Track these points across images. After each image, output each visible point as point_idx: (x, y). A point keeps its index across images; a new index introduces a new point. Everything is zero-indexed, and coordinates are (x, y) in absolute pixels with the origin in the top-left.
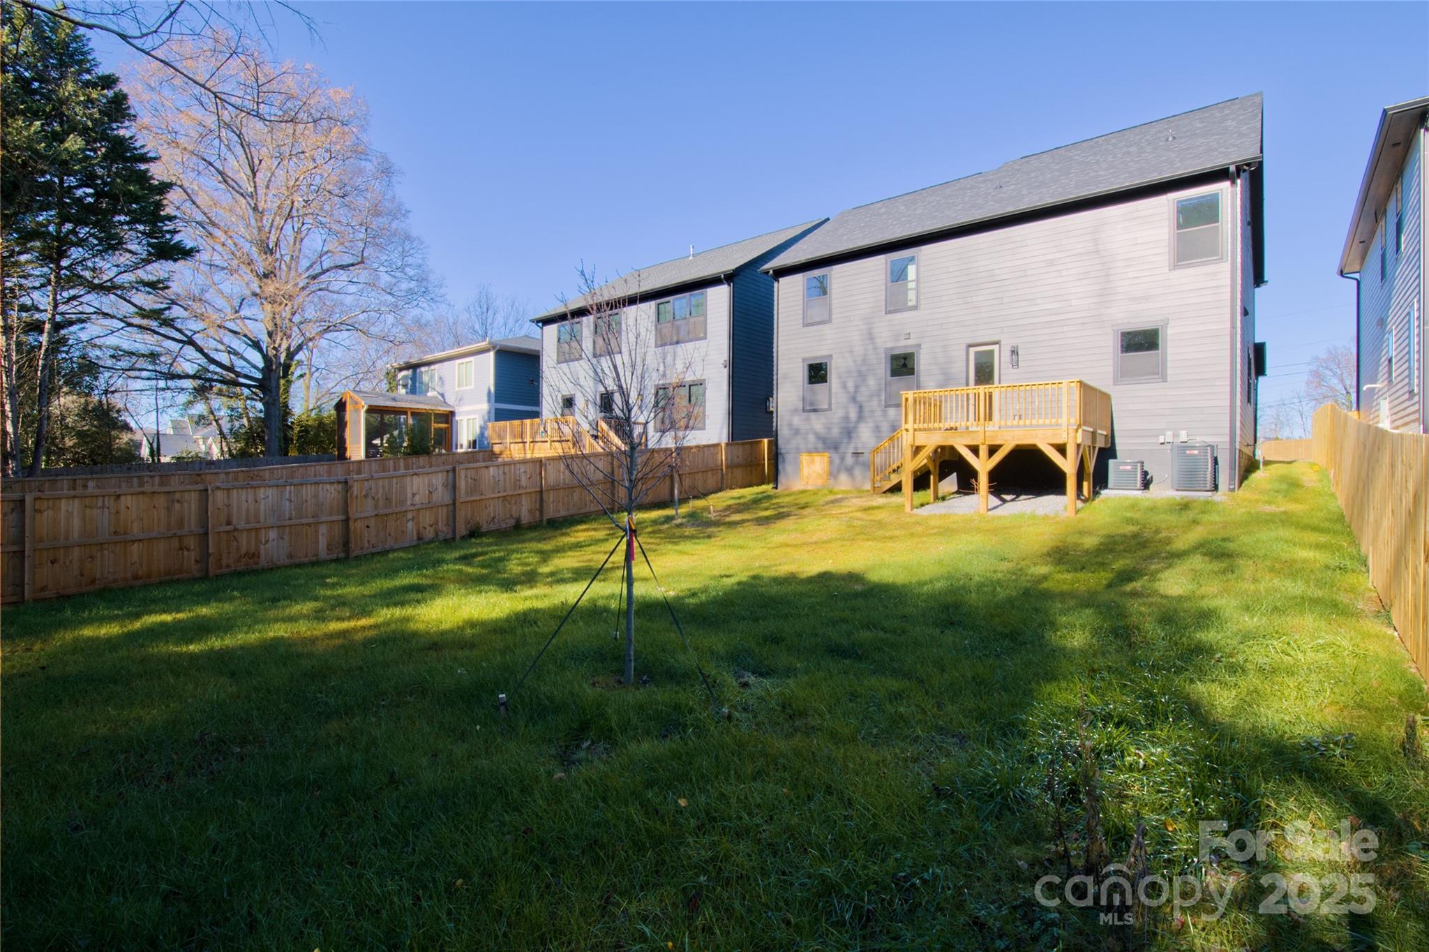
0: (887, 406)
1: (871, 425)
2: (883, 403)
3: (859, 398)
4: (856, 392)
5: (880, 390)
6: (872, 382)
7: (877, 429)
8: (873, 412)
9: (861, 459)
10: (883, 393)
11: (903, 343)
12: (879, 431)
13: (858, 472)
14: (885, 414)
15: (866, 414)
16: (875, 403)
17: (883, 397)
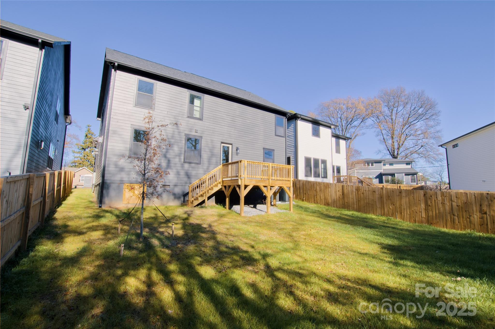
0: (185, 162)
1: (175, 171)
2: (183, 160)
3: (168, 156)
4: (167, 152)
5: (181, 153)
6: (176, 149)
7: (178, 173)
8: (176, 164)
9: (168, 188)
10: (183, 155)
11: (193, 133)
12: (179, 175)
13: (165, 196)
14: (182, 166)
15: (172, 165)
16: (177, 160)
17: (182, 158)
